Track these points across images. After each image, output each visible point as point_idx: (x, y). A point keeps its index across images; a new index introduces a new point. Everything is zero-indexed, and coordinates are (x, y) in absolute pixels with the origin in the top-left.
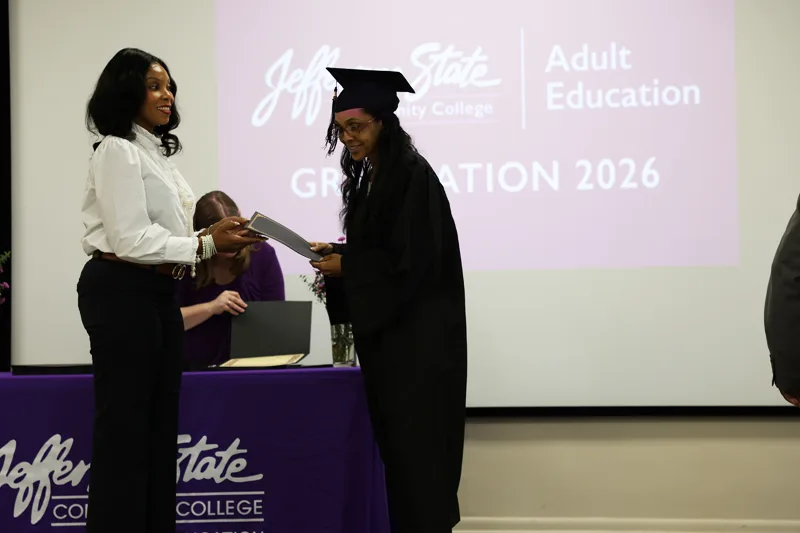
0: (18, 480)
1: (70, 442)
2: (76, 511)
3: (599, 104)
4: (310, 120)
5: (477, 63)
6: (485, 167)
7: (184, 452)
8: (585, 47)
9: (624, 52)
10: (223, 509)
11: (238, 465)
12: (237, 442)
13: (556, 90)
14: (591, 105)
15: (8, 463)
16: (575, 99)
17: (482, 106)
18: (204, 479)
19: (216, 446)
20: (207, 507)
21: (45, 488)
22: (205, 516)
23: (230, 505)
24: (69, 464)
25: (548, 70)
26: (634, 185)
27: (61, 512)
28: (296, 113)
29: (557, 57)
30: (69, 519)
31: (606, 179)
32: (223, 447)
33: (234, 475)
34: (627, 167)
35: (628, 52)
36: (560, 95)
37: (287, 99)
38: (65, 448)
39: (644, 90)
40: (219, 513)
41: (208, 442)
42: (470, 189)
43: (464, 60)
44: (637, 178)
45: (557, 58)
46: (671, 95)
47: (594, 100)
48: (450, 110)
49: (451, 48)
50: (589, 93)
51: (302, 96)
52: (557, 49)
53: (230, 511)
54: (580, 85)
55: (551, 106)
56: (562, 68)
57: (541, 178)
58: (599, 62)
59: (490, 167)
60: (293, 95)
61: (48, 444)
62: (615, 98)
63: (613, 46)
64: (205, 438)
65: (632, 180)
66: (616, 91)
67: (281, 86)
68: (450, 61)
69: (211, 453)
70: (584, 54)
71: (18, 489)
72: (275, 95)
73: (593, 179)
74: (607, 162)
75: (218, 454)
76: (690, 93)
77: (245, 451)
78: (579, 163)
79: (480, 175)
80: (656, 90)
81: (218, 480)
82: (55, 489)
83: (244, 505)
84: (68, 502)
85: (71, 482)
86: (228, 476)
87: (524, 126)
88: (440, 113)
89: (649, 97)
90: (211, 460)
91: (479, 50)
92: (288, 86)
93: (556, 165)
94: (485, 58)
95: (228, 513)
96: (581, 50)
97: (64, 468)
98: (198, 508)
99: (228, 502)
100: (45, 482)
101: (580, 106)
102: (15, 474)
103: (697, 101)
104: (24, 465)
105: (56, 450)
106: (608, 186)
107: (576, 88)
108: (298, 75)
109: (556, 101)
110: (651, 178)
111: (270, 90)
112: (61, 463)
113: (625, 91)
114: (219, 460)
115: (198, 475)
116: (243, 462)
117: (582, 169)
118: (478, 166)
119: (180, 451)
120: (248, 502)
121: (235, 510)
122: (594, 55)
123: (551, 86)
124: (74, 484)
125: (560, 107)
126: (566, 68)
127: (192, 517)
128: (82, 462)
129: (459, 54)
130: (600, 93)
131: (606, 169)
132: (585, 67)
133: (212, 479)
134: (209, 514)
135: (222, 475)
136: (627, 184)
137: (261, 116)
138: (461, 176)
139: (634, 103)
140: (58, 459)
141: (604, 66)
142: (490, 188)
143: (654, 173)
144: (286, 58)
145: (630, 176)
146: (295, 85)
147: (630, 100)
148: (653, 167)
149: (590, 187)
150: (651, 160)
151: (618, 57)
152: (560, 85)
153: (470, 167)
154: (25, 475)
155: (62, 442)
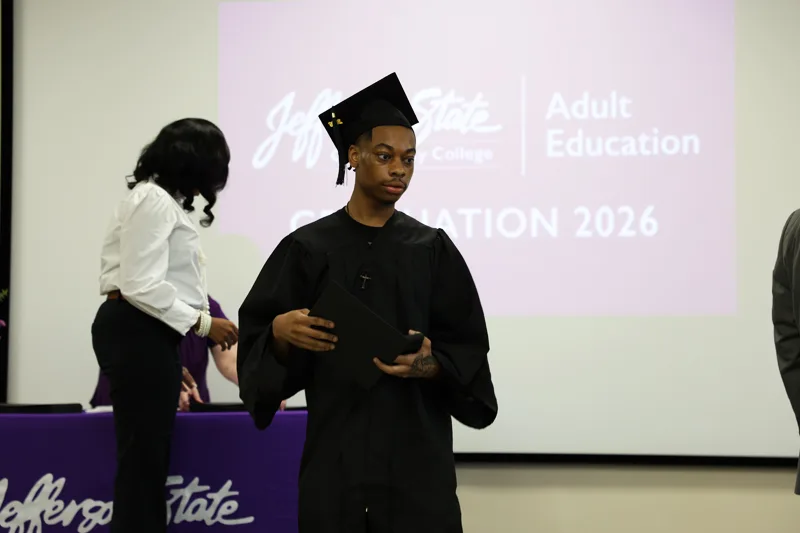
0: (9, 519)
1: (61, 482)
3: (599, 152)
4: (310, 163)
5: (477, 109)
6: (484, 213)
7: (176, 494)
8: (586, 95)
9: (624, 101)
11: (229, 508)
12: (229, 483)
13: (556, 137)
14: (590, 153)
16: (575, 147)
17: (481, 152)
18: (195, 522)
19: (207, 488)
21: (35, 528)
24: (61, 504)
25: (549, 116)
26: (632, 233)
28: (296, 155)
29: (557, 104)
31: (605, 226)
32: (215, 489)
33: (225, 517)
34: (625, 215)
35: (629, 101)
36: (559, 143)
37: (287, 141)
38: (56, 489)
39: (643, 139)
41: (200, 484)
42: (469, 233)
43: (465, 106)
44: (635, 226)
45: (558, 106)
46: (670, 145)
47: (594, 147)
48: (450, 155)
49: (452, 93)
50: (589, 141)
51: (302, 139)
52: (557, 97)
54: (580, 132)
55: (551, 153)
56: (562, 115)
57: (541, 228)
58: (600, 109)
59: (488, 213)
60: (294, 138)
61: (40, 483)
62: (615, 146)
63: (614, 95)
64: (197, 480)
65: (631, 228)
66: (615, 139)
67: (283, 128)
68: (451, 106)
69: (202, 495)
70: (585, 102)
71: (8, 529)
72: (275, 139)
73: (591, 226)
74: (605, 209)
75: (210, 496)
76: (689, 143)
77: (236, 493)
78: (578, 211)
79: (479, 221)
80: (656, 140)
81: (209, 522)
82: (46, 529)
85: (61, 522)
86: (219, 519)
87: (523, 173)
88: (440, 158)
89: (649, 145)
90: (202, 502)
91: (480, 96)
92: (289, 128)
93: (554, 212)
94: (485, 104)
96: (581, 98)
97: (55, 508)
100: (36, 522)
101: (579, 153)
102: (6, 513)
103: (696, 150)
104: (15, 504)
105: (48, 489)
106: (605, 234)
107: (576, 136)
108: (299, 118)
109: (556, 148)
110: (649, 226)
111: (271, 132)
112: (52, 503)
113: (625, 139)
114: (210, 502)
115: (189, 517)
116: (234, 505)
117: (581, 217)
118: (478, 211)
119: (173, 492)
122: (594, 103)
123: (551, 133)
124: (66, 523)
125: (560, 154)
126: (567, 116)
128: (73, 502)
129: (460, 100)
130: (599, 141)
131: (605, 218)
132: (585, 116)
133: (203, 522)
135: (214, 517)
136: (626, 232)
137: (261, 158)
138: (460, 221)
139: (633, 152)
140: (50, 497)
141: (604, 114)
142: (488, 234)
143: (653, 221)
144: (288, 101)
145: (629, 223)
146: (296, 128)
147: (630, 148)
148: (653, 215)
149: (588, 234)
150: (650, 209)
151: (619, 106)
152: (560, 132)
153: (469, 213)
154: (16, 514)
155: (54, 481)
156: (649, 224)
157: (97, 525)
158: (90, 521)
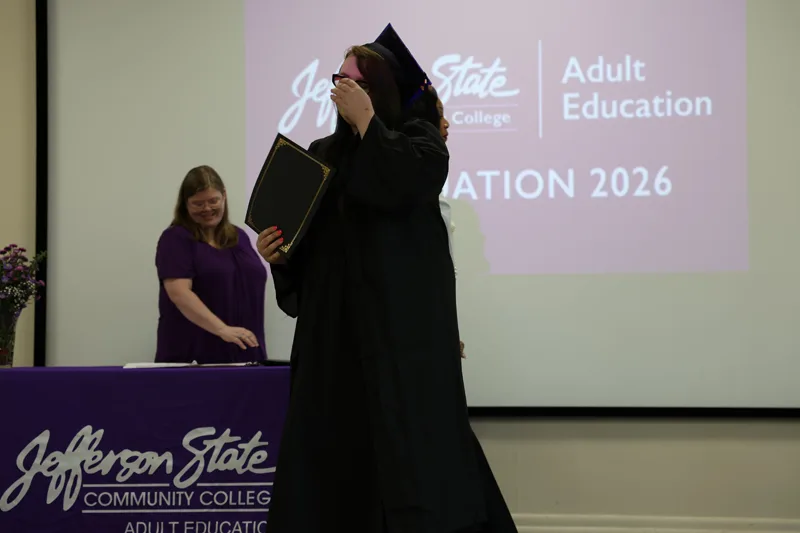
0: (51, 469)
1: (100, 433)
2: (105, 499)
3: (614, 114)
5: (496, 75)
6: (502, 175)
7: (209, 444)
8: (601, 59)
9: (638, 65)
10: (244, 499)
11: (259, 457)
12: (259, 434)
13: (572, 101)
14: (606, 115)
15: (41, 452)
16: (590, 110)
17: (499, 116)
18: (227, 470)
19: (238, 438)
20: (228, 497)
21: (76, 477)
22: (227, 506)
23: (251, 495)
24: (100, 454)
25: (565, 80)
26: (647, 193)
27: (92, 499)
28: (321, 121)
29: (573, 69)
30: (98, 507)
31: (620, 187)
32: (246, 440)
33: (255, 466)
34: (640, 175)
35: (643, 65)
36: (576, 106)
37: (312, 108)
38: (95, 439)
39: (657, 101)
40: (240, 503)
41: (231, 435)
42: (489, 195)
43: (483, 71)
44: (650, 186)
45: (573, 70)
46: (684, 107)
47: (609, 111)
48: (469, 120)
49: (471, 59)
50: (604, 104)
51: (326, 105)
52: (573, 61)
53: (251, 501)
54: (596, 96)
55: (567, 116)
56: (578, 79)
57: (557, 186)
58: (614, 74)
59: (507, 174)
60: (318, 104)
61: (80, 434)
62: (629, 109)
63: (628, 59)
64: (228, 431)
65: (645, 189)
66: (631, 102)
67: (307, 95)
68: (470, 72)
69: (234, 445)
70: (600, 67)
71: (51, 477)
72: (301, 104)
73: (607, 187)
74: (620, 170)
75: (241, 446)
76: (703, 105)
77: (266, 443)
78: (594, 172)
79: (497, 183)
80: (669, 101)
81: (240, 471)
82: (87, 478)
83: (264, 495)
84: (98, 491)
85: (100, 471)
86: (249, 467)
87: (541, 135)
88: (461, 122)
89: (663, 107)
90: (234, 452)
91: (498, 61)
92: (313, 95)
93: (571, 173)
94: (504, 69)
95: (248, 503)
96: (597, 62)
97: (95, 458)
98: (221, 498)
99: (249, 492)
100: (77, 471)
101: (595, 116)
102: (48, 462)
103: (709, 111)
104: (57, 454)
105: (87, 440)
106: (620, 194)
107: (591, 98)
108: (323, 85)
109: (572, 112)
110: (663, 186)
111: (295, 99)
112: (92, 453)
113: (639, 102)
114: (241, 452)
115: (222, 466)
116: (264, 454)
117: (597, 177)
118: (496, 173)
119: (205, 442)
120: (268, 493)
121: (255, 501)
122: (609, 67)
123: (567, 97)
124: (104, 473)
125: (577, 117)
126: (583, 80)
127: (214, 506)
128: (112, 452)
129: (478, 65)
130: (614, 103)
131: (620, 177)
132: (600, 79)
133: (235, 470)
134: (231, 503)
135: (244, 467)
136: (639, 192)
137: (287, 124)
138: (479, 184)
139: (648, 114)
140: (90, 448)
141: (619, 78)
142: (507, 195)
143: (667, 181)
144: (312, 69)
145: (643, 184)
147: (644, 110)
148: (665, 175)
149: (604, 194)
150: (664, 169)
151: (632, 69)
152: (576, 95)
153: (488, 175)
154: (58, 464)
155: (93, 432)
156: (663, 185)
157: (134, 473)
158: (128, 470)
